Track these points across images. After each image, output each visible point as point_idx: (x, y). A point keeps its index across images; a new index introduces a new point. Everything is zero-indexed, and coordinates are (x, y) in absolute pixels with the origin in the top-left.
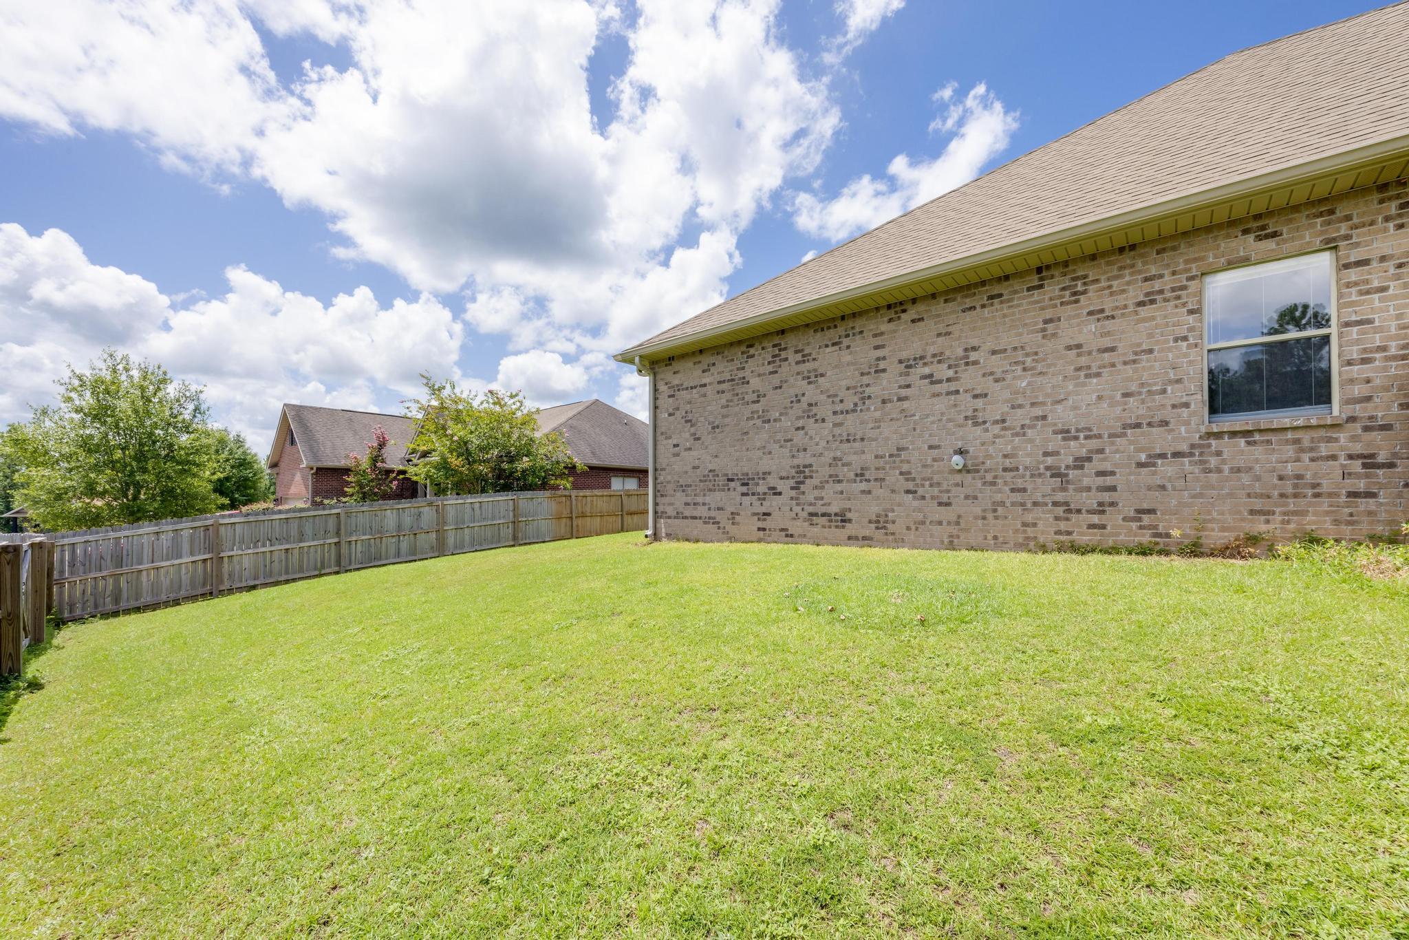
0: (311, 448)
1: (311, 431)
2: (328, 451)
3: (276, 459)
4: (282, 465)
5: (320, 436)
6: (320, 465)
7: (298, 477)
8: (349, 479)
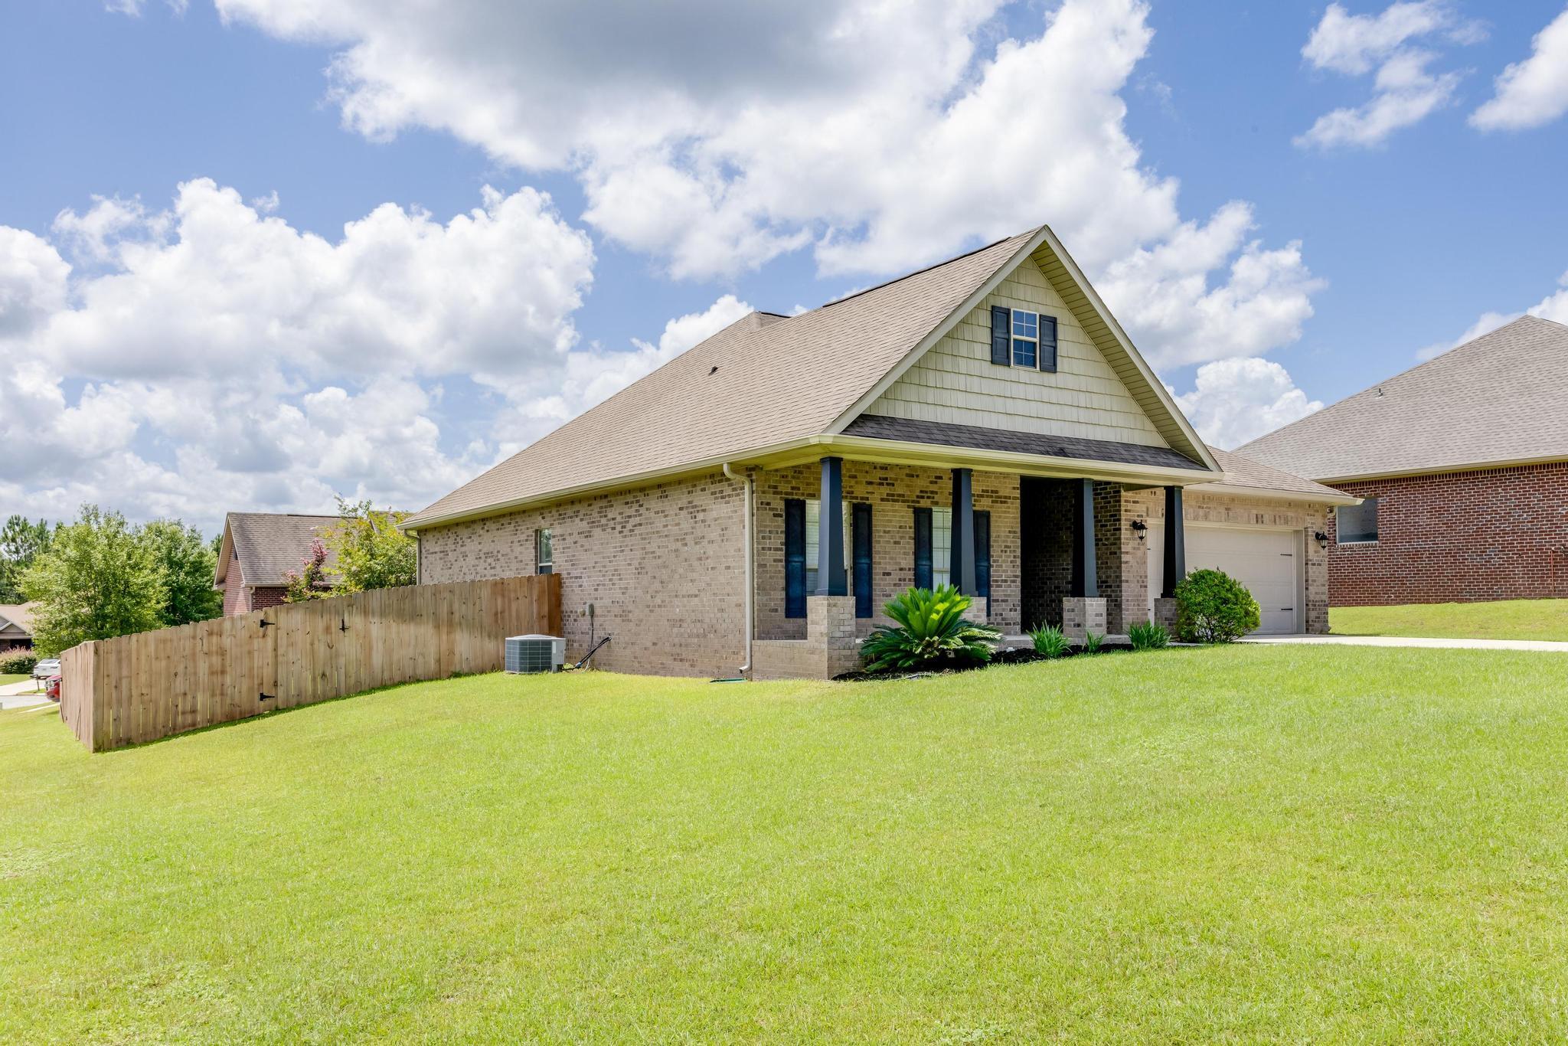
0: (252, 565)
1: (252, 544)
2: (269, 567)
3: (222, 575)
4: (229, 580)
5: (261, 550)
6: (259, 584)
7: (241, 595)
8: (286, 600)
